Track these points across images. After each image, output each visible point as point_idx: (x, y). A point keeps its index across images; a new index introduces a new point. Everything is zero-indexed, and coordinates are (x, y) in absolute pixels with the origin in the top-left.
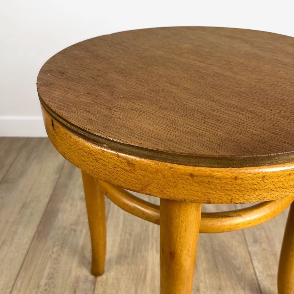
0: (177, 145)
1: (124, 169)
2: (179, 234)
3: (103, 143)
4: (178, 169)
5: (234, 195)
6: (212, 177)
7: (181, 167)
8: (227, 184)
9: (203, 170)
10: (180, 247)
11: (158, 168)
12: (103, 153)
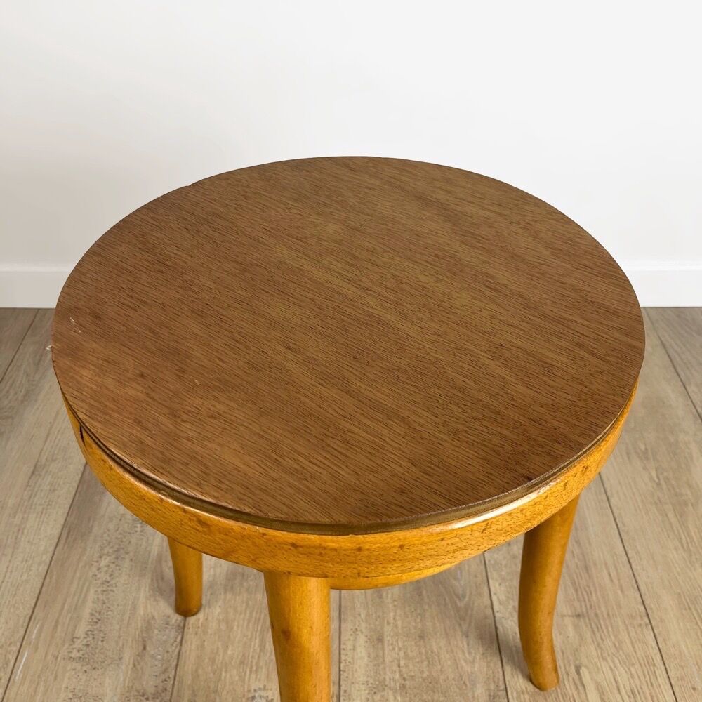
0: (271, 500)
1: (195, 529)
2: (292, 609)
3: (161, 490)
4: (274, 537)
5: (360, 568)
6: (325, 548)
7: (278, 533)
8: (348, 556)
9: (310, 539)
10: (296, 625)
11: (245, 533)
12: (161, 502)
